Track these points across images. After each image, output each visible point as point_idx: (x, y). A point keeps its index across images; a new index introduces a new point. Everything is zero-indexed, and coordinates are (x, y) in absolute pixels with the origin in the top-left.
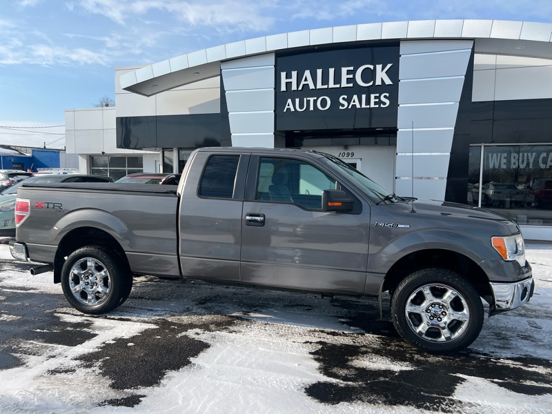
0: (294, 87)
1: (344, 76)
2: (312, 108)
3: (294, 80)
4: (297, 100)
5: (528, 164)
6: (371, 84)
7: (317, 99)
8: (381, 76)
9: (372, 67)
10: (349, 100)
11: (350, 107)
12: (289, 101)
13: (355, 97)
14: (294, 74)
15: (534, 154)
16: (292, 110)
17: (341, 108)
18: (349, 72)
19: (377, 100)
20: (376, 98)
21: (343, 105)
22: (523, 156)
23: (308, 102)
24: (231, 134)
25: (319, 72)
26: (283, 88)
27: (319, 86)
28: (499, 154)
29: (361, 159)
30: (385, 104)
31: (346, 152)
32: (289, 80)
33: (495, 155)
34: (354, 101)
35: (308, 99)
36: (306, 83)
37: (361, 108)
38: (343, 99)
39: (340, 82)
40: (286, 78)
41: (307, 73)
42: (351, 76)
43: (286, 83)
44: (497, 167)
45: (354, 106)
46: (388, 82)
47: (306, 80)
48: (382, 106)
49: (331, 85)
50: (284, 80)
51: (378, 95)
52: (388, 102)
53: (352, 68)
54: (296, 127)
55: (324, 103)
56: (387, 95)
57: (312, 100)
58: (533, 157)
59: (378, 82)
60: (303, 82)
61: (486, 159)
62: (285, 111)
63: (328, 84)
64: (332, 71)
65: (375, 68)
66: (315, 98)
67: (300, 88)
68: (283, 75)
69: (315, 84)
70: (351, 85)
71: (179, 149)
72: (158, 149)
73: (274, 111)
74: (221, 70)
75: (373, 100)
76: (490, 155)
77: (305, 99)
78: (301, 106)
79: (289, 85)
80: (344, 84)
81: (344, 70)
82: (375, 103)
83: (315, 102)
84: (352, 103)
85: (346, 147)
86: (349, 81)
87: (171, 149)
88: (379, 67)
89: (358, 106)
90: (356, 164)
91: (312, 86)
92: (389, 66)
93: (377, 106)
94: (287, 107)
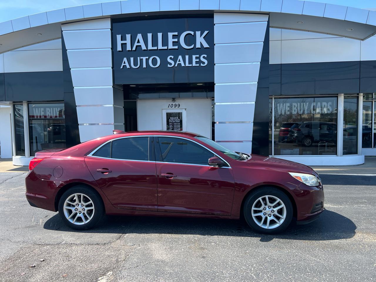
0: (129, 48)
1: (171, 40)
2: (144, 66)
3: (128, 41)
4: (132, 59)
5: (304, 111)
6: (192, 47)
7: (149, 59)
8: (200, 40)
9: (192, 33)
10: (175, 60)
11: (176, 66)
12: (125, 59)
13: (180, 57)
14: (128, 37)
15: (307, 103)
16: (128, 67)
17: (169, 66)
18: (174, 36)
19: (198, 60)
20: (196, 58)
21: (171, 64)
22: (300, 106)
23: (141, 60)
24: (73, 88)
25: (150, 36)
26: (119, 48)
27: (150, 47)
28: (284, 104)
29: (186, 109)
30: (204, 63)
31: (174, 104)
32: (124, 42)
33: (282, 104)
34: (179, 61)
35: (141, 58)
36: (139, 44)
37: (185, 67)
38: (171, 58)
39: (167, 45)
40: (122, 40)
41: (139, 37)
42: (176, 40)
43: (122, 44)
44: (283, 113)
45: (180, 64)
46: (206, 45)
47: (138, 42)
48: (202, 65)
49: (160, 47)
50: (119, 42)
51: (198, 56)
52: (206, 62)
53: (176, 33)
54: (132, 82)
55: (154, 62)
56: (206, 56)
57: (144, 59)
58: (307, 105)
59: (198, 46)
60: (136, 44)
61: (276, 108)
62: (122, 67)
63: (157, 45)
64: (160, 35)
65: (195, 34)
66: (147, 58)
67: (134, 49)
68: (119, 37)
69: (146, 45)
70: (176, 47)
71: (29, 103)
72: (8, 102)
73: (112, 68)
74: (62, 31)
75: (194, 60)
76: (278, 105)
77: (139, 58)
78: (135, 64)
79: (124, 45)
80: (171, 46)
81: (170, 35)
82: (197, 62)
83: (147, 60)
84: (178, 62)
85: (174, 99)
86: (174, 43)
87: (21, 103)
88: (198, 33)
89: (183, 65)
90: (181, 113)
91: (144, 48)
92: (206, 32)
93: (198, 65)
94: (123, 64)
